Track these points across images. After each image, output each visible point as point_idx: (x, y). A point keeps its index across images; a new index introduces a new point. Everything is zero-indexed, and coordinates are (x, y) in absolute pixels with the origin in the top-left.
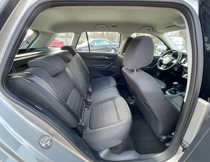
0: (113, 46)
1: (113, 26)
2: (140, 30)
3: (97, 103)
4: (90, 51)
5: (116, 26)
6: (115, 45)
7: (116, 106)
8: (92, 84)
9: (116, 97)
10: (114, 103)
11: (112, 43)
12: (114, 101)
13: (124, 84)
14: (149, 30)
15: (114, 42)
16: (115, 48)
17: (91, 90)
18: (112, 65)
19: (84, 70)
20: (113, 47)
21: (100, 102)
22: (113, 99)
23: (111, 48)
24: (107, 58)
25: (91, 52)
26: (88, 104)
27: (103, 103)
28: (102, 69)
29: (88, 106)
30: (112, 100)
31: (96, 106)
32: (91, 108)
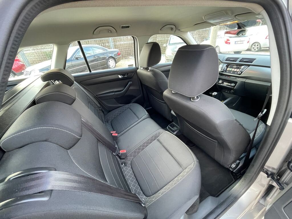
0: (110, 53)
1: (123, 27)
2: (161, 30)
3: (135, 152)
4: (90, 71)
5: (128, 27)
6: (112, 52)
7: (166, 146)
8: (110, 122)
9: (159, 134)
10: (161, 143)
11: (107, 50)
12: (158, 140)
13: (151, 108)
14: (172, 29)
15: (109, 47)
16: (113, 56)
17: (116, 133)
18: (130, 85)
19: (91, 104)
20: (110, 55)
21: (139, 149)
22: (155, 137)
23: (107, 58)
24: (120, 77)
25: (92, 72)
26: (123, 157)
27: (144, 148)
28: (118, 95)
29: (123, 160)
30: (155, 139)
31: (135, 156)
32: (129, 162)
